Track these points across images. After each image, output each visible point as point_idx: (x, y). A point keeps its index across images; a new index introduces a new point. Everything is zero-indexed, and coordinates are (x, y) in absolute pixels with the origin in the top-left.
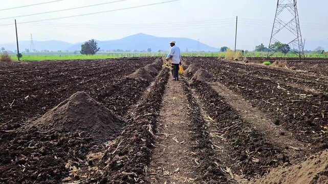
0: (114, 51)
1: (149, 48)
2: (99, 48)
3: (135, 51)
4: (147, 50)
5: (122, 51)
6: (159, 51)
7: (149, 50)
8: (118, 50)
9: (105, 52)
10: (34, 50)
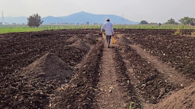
0: (63, 23)
1: (88, 21)
2: (43, 21)
3: (78, 24)
4: (86, 23)
5: (68, 24)
6: (95, 24)
7: (88, 23)
8: (66, 23)
9: (56, 24)
10: (6, 23)
